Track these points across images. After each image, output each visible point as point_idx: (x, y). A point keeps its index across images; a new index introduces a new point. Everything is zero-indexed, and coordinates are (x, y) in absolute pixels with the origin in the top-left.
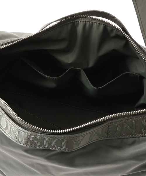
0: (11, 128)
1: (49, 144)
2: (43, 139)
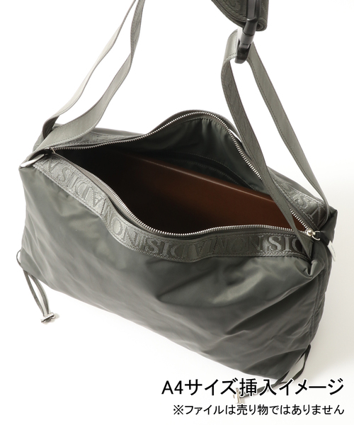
1: (169, 252)
2: (163, 244)
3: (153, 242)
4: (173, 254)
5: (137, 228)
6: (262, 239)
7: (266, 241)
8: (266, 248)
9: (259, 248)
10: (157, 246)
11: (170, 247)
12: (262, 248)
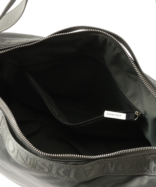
0: (18, 150)
1: (57, 172)
2: (51, 166)
3: (42, 163)
4: (61, 174)
5: (28, 152)
6: (149, 161)
7: (153, 162)
8: (153, 168)
9: (146, 168)
10: (47, 167)
11: (58, 169)
12: (148, 168)
